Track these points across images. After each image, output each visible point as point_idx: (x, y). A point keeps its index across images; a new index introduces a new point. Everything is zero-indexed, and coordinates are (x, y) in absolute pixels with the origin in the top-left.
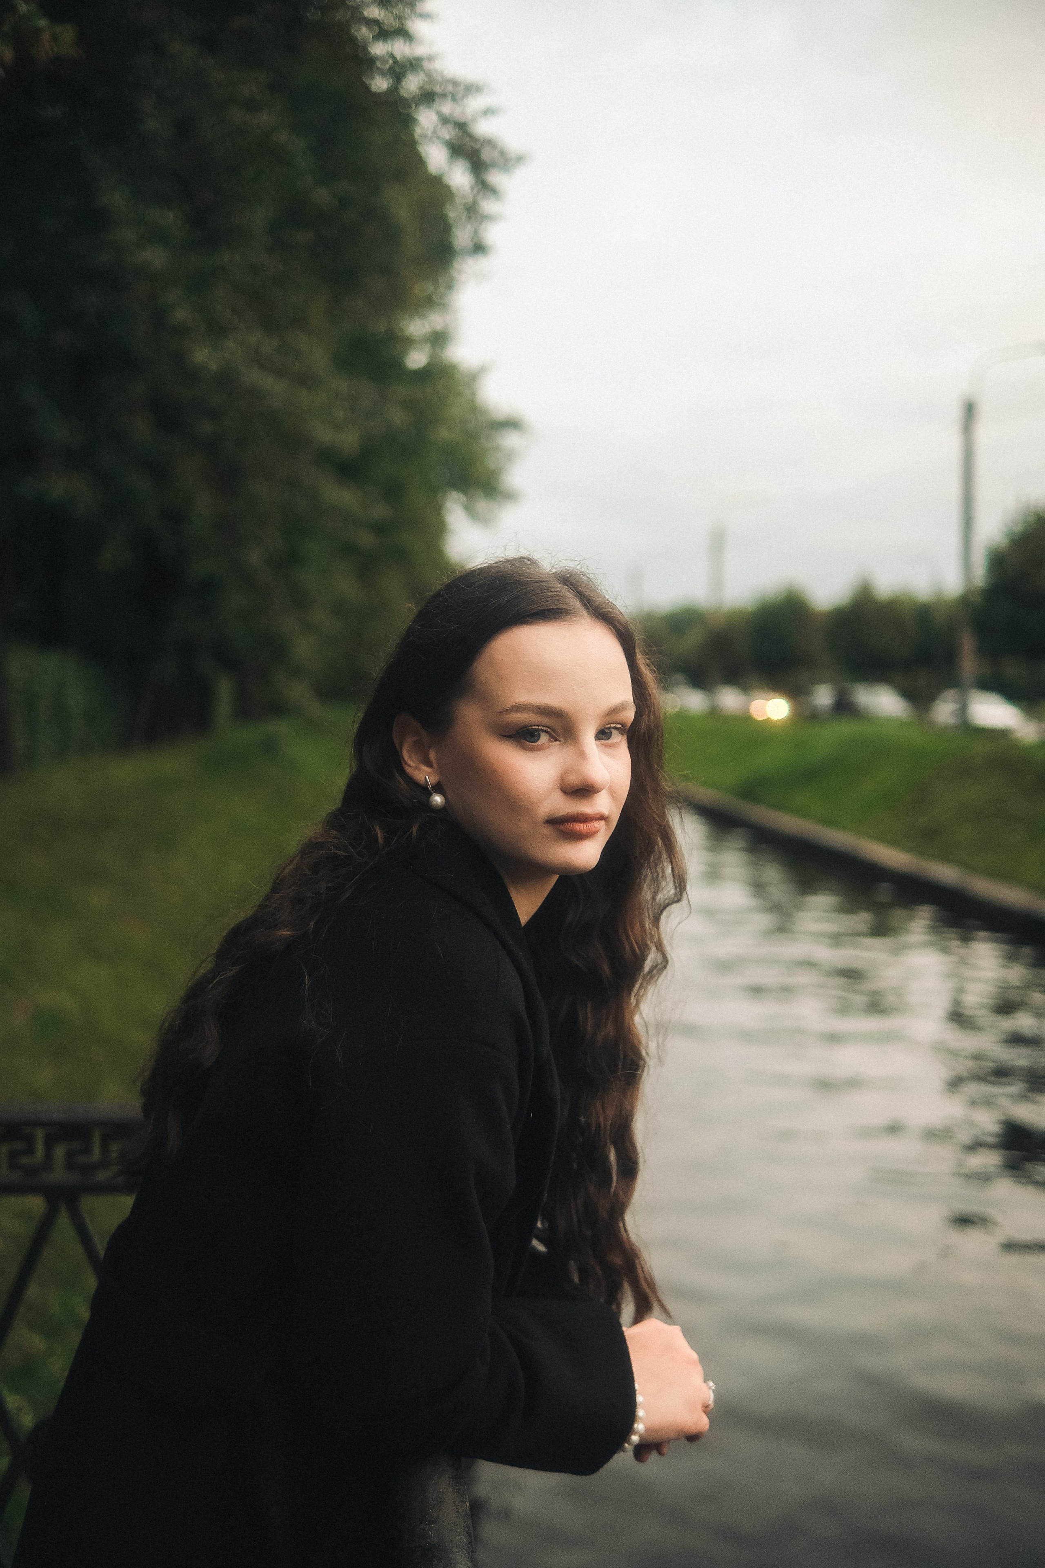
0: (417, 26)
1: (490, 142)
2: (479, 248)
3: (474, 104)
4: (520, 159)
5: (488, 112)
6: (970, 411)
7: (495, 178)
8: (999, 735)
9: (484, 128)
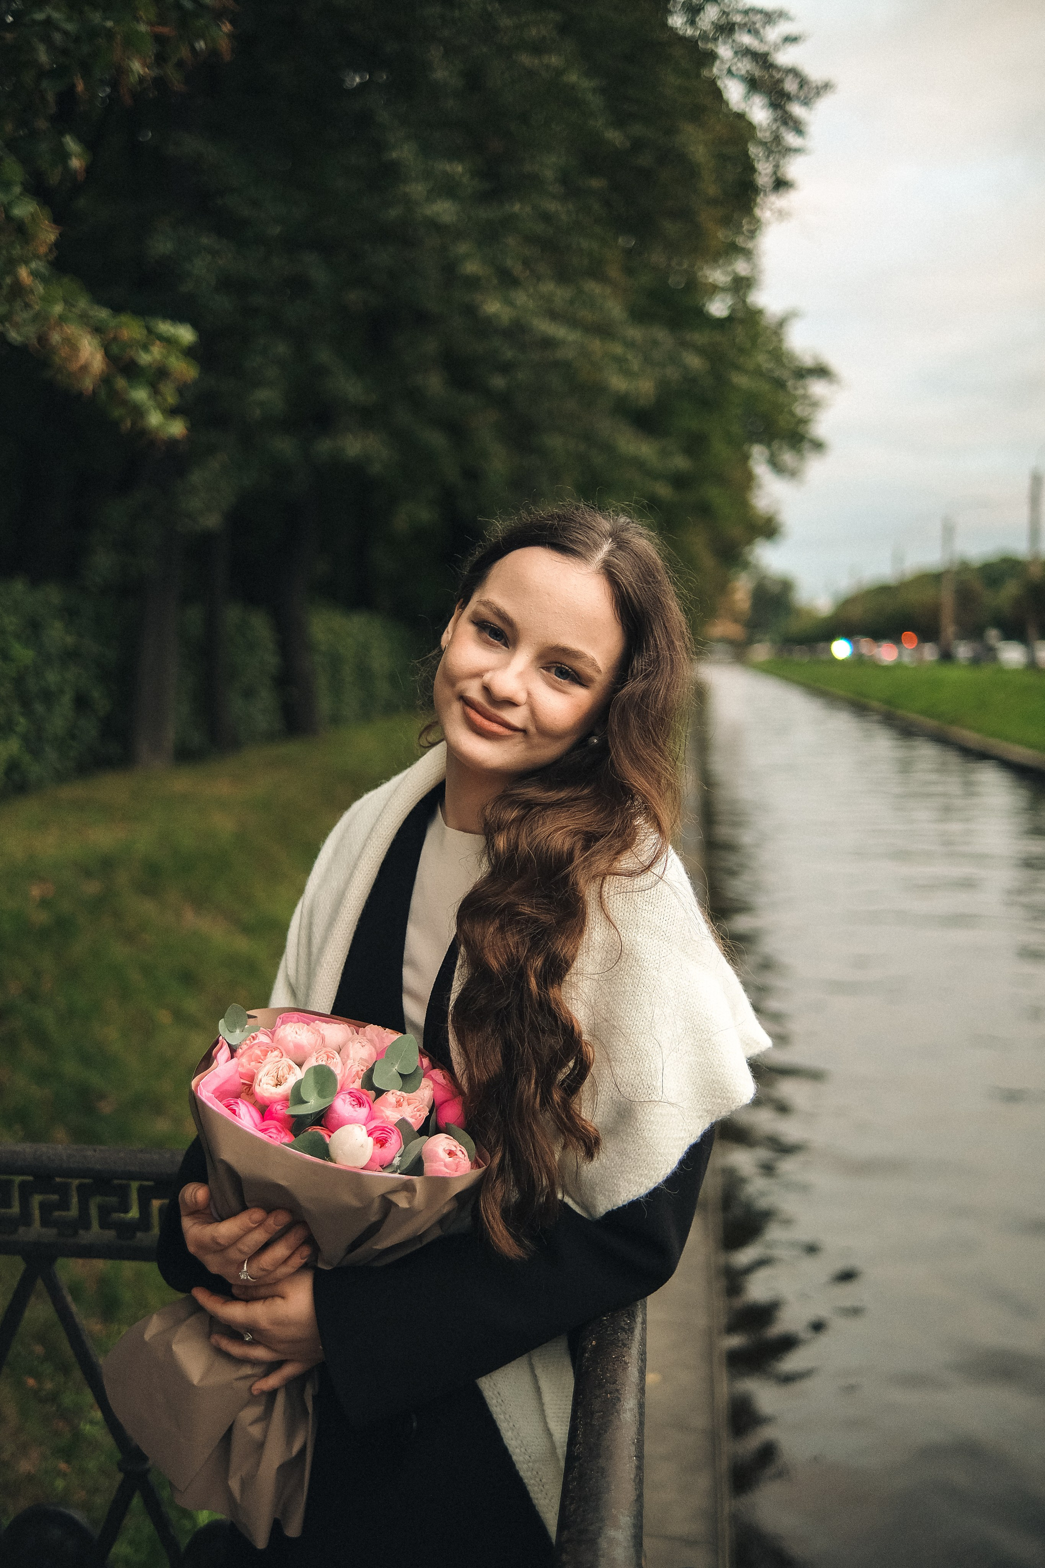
1: (790, 71)
2: (781, 184)
3: (773, 34)
4: (822, 88)
5: (790, 40)
7: (797, 110)
9: (784, 58)
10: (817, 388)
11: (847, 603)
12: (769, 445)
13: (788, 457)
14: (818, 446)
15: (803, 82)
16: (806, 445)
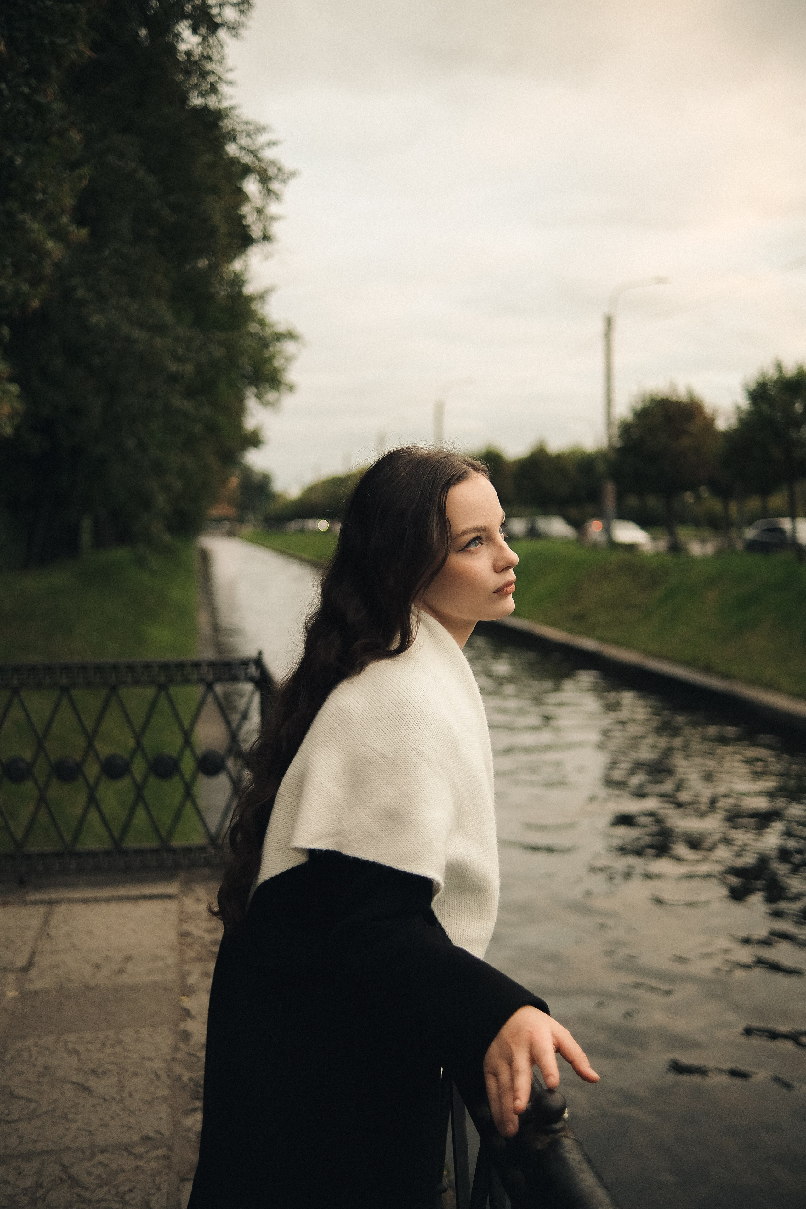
0: (223, 88)
1: (272, 163)
2: (266, 238)
3: (262, 139)
4: (293, 174)
5: (271, 144)
6: (609, 322)
7: (275, 186)
8: (631, 548)
9: (268, 154)
10: (289, 347)
11: (311, 490)
12: (257, 386)
13: (271, 396)
14: (291, 388)
15: (280, 169)
16: (283, 388)
